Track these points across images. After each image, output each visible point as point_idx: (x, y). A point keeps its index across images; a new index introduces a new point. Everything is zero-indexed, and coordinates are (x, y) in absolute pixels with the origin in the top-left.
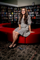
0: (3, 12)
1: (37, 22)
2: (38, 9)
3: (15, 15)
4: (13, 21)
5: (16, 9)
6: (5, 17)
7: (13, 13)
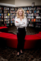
1: (37, 25)
3: (12, 16)
4: (9, 23)
5: (13, 9)
7: (9, 14)
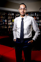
0: (2, 19)
5: (19, 15)
6: (3, 25)
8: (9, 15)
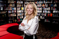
2: (56, 4)
6: (13, 13)
7: (23, 8)
8: (18, 3)
